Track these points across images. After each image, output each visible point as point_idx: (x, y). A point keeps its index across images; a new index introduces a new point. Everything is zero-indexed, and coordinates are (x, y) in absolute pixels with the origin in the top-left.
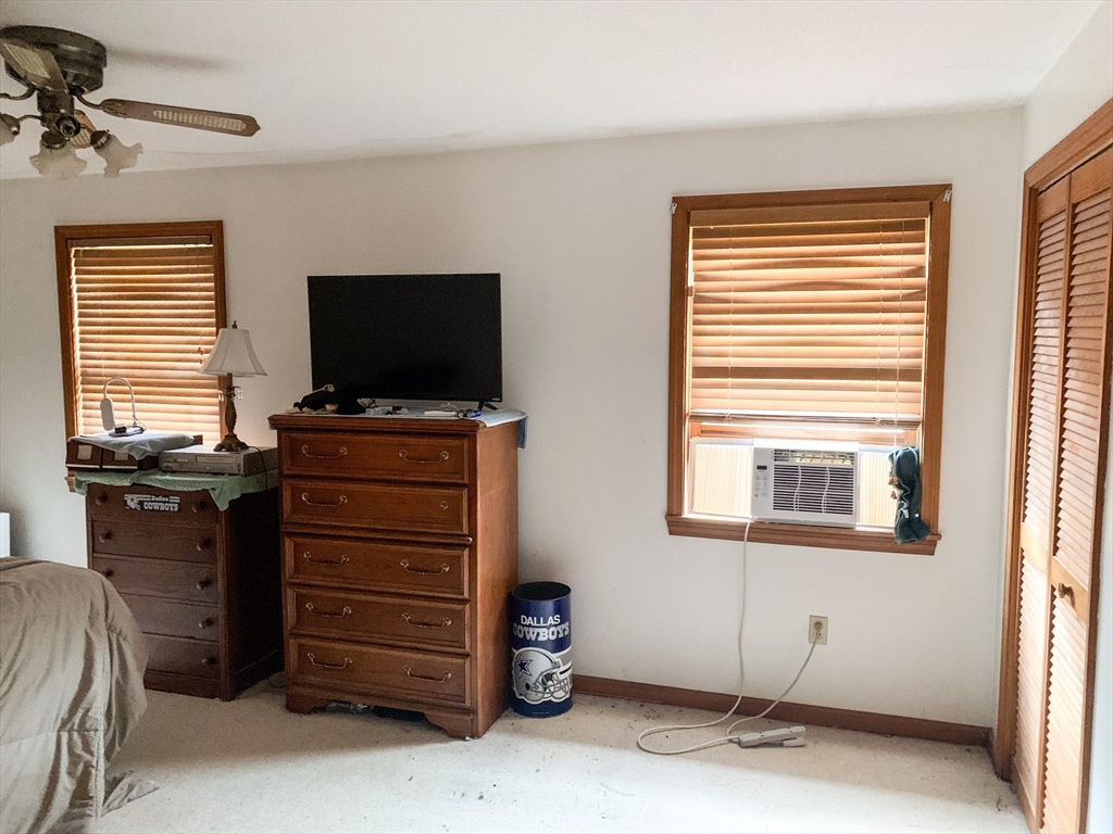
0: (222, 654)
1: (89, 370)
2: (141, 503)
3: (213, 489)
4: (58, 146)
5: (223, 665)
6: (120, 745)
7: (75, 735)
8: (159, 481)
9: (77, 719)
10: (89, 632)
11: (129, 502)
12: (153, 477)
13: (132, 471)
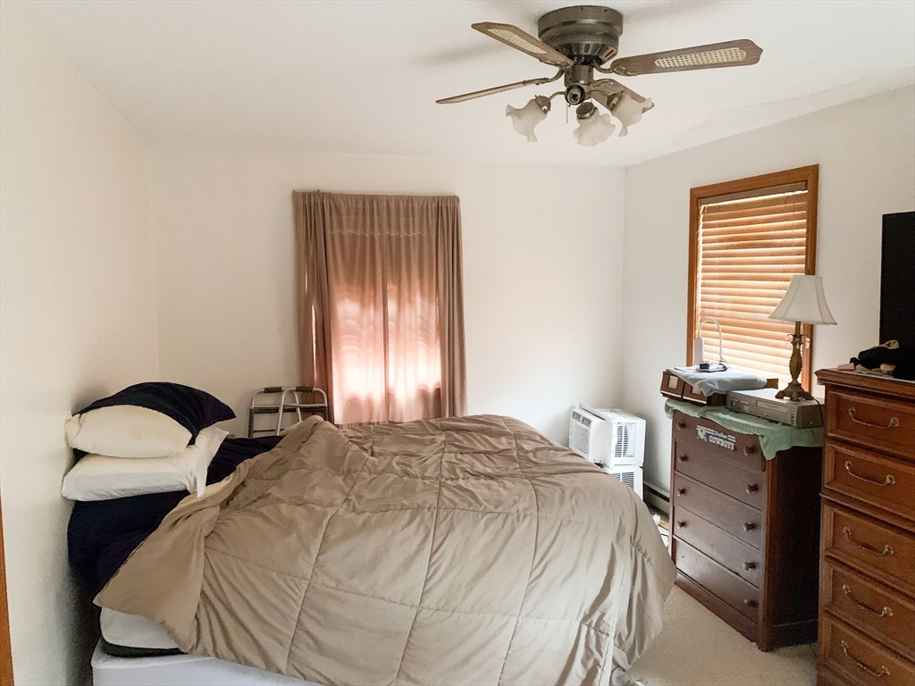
0: (761, 600)
1: (707, 310)
2: (707, 435)
3: (763, 436)
4: (587, 115)
5: (761, 611)
6: (640, 652)
7: (592, 631)
8: (720, 418)
9: (595, 618)
10: (615, 545)
11: (699, 433)
12: (716, 414)
13: (702, 405)
